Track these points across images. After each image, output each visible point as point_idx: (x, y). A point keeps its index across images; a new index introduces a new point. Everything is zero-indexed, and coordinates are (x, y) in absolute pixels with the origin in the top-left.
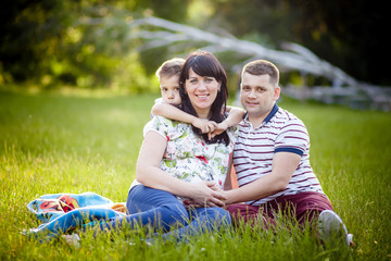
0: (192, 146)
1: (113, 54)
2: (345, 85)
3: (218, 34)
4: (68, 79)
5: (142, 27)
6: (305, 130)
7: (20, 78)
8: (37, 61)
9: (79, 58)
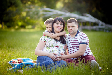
0: (53, 43)
1: (35, 19)
2: (102, 25)
3: (65, 12)
4: (23, 27)
5: (43, 11)
6: (87, 37)
7: (9, 27)
8: (14, 22)
9: (26, 20)
